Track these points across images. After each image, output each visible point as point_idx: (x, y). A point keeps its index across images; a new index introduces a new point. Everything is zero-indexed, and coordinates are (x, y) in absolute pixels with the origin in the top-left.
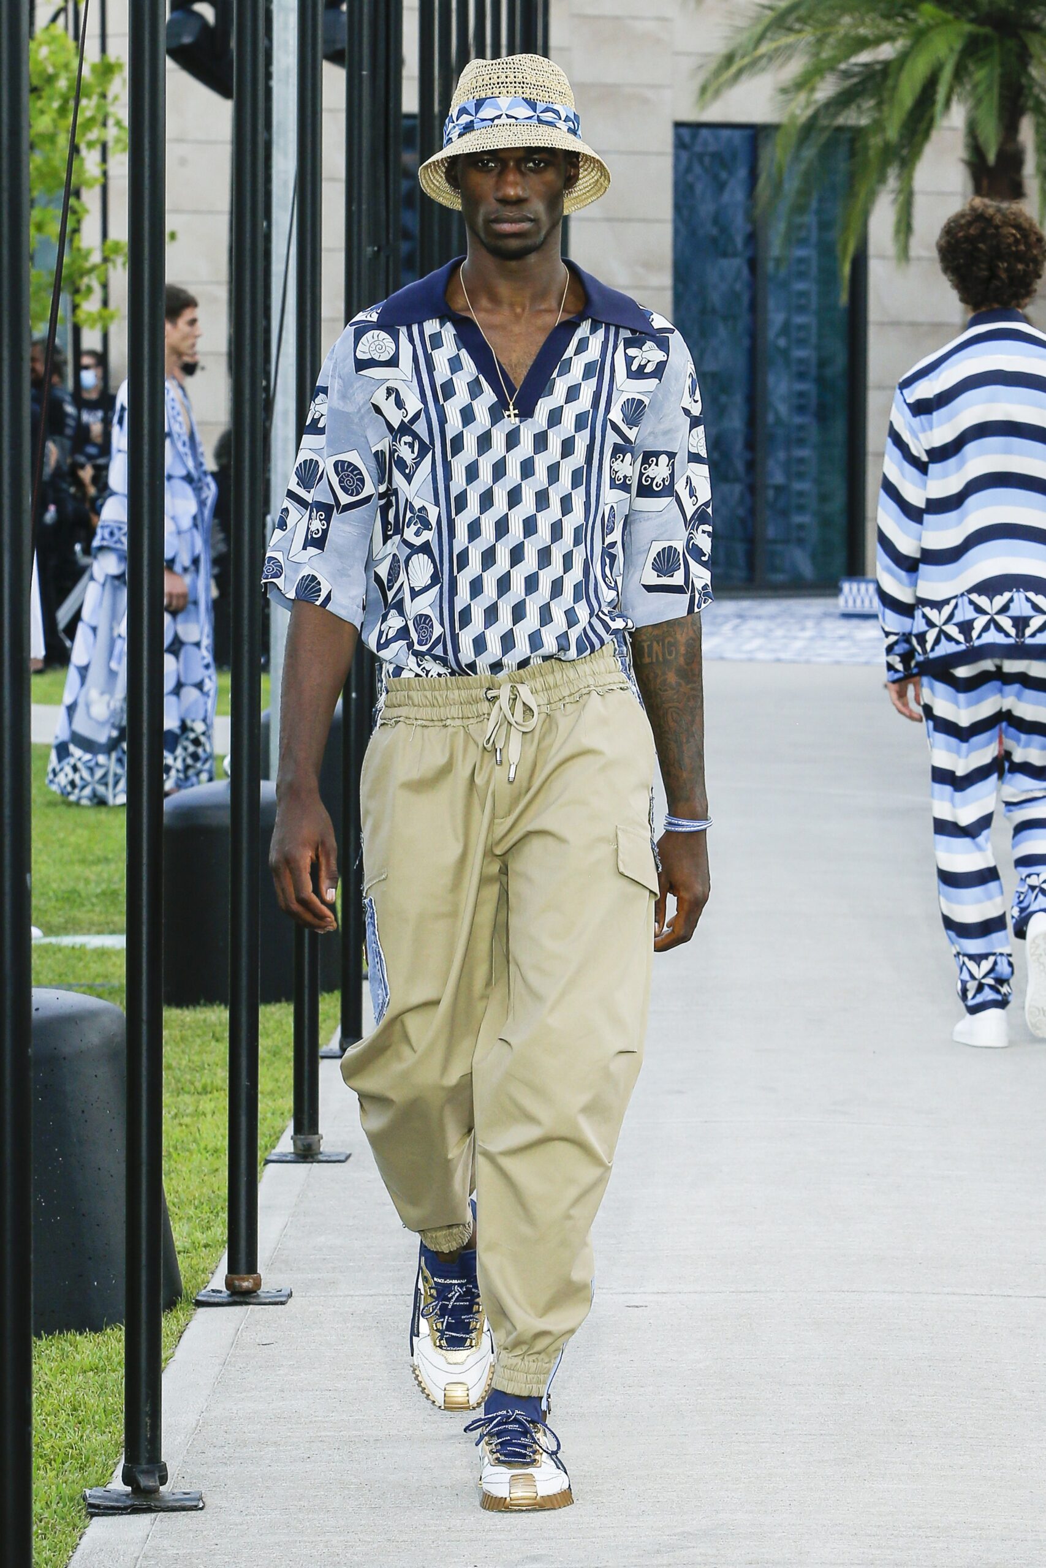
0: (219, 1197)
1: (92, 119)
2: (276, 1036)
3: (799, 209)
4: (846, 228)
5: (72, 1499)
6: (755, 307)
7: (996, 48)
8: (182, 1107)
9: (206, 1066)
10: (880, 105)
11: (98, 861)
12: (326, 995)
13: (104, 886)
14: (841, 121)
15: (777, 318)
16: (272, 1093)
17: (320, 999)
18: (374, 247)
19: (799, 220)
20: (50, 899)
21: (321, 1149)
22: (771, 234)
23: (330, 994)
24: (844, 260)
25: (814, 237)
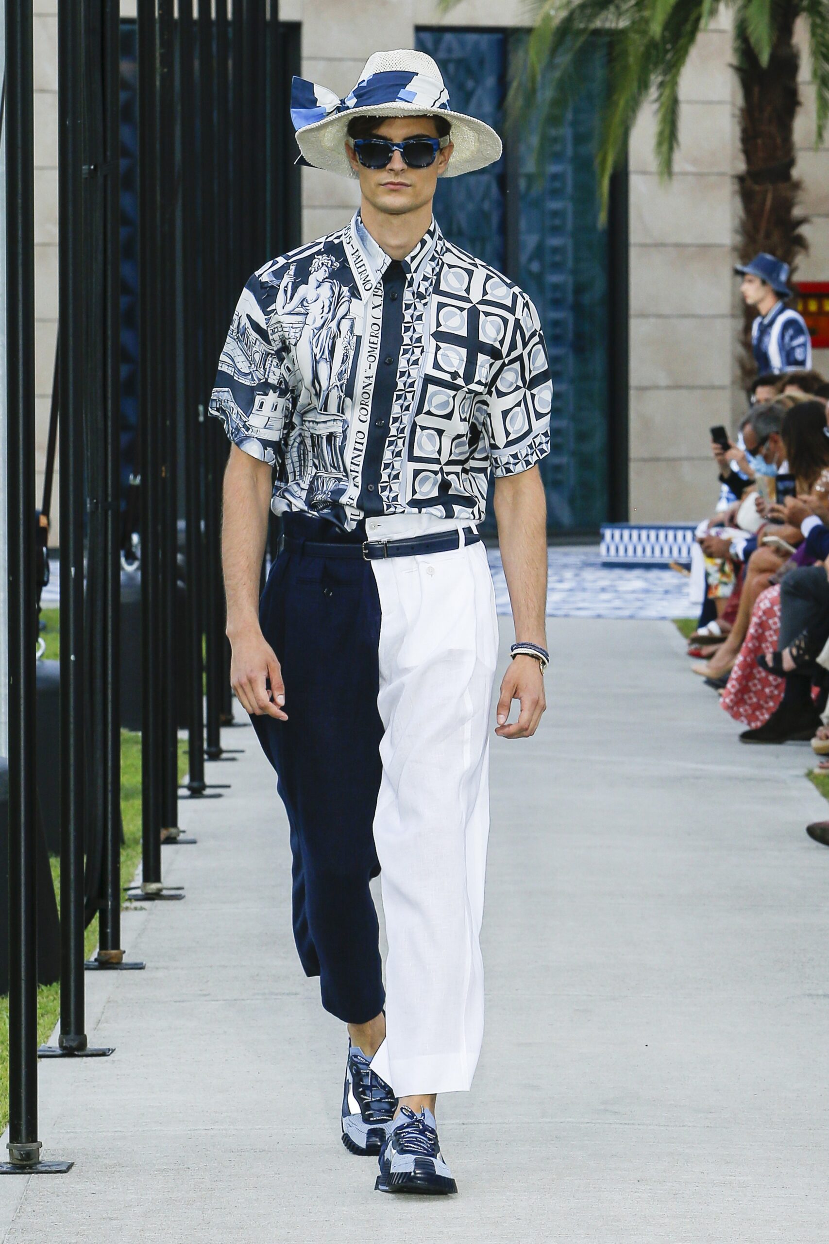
3: (553, 120)
4: (603, 143)
6: (504, 228)
12: (43, 987)
14: (598, 24)
15: (530, 241)
17: (38, 991)
18: (90, 165)
19: (553, 132)
21: (40, 1159)
22: (522, 148)
23: (48, 986)
24: (602, 176)
25: (569, 152)
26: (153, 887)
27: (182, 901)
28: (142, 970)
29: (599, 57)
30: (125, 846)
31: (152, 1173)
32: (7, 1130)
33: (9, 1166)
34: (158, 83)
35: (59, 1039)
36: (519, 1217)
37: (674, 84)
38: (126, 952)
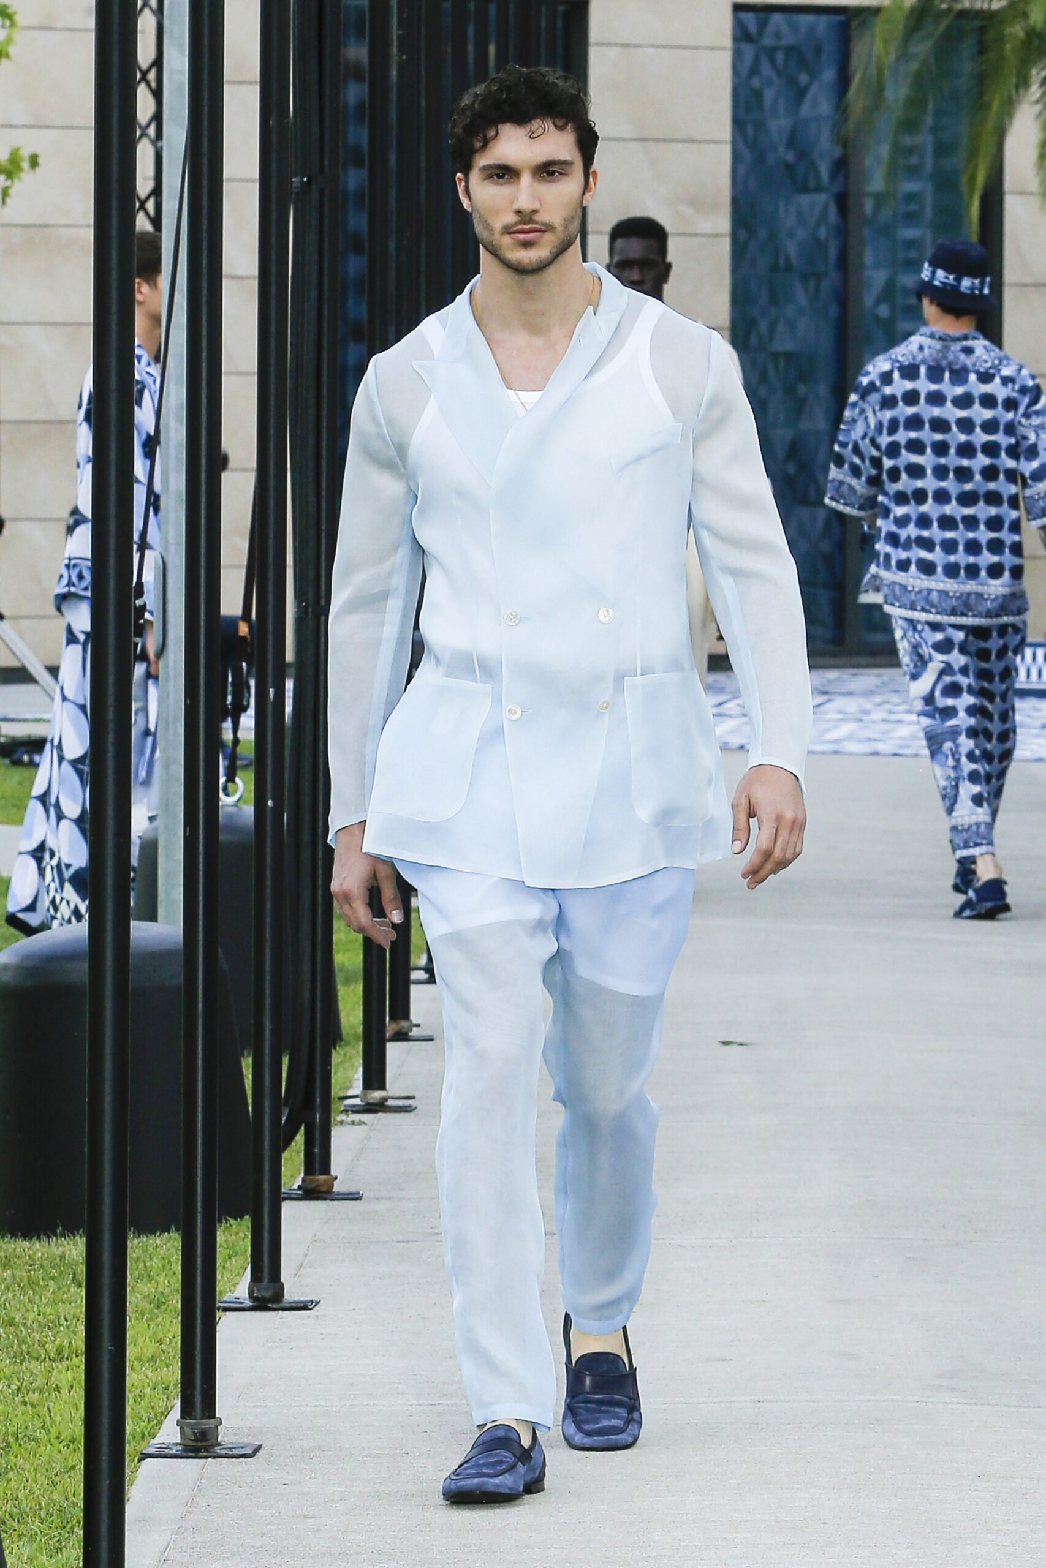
3: (909, 125)
4: (973, 154)
6: (843, 263)
9: (62, 1321)
12: (232, 1221)
15: (877, 278)
19: (908, 141)
21: (219, 1439)
22: (868, 161)
23: (239, 1220)
24: (971, 196)
25: (929, 165)
27: (412, 1114)
28: (358, 1201)
29: (968, 47)
30: (343, 1043)
31: (360, 1459)
33: (180, 1448)
34: (394, 74)
35: (249, 1289)
36: (825, 1521)
38: (338, 1178)
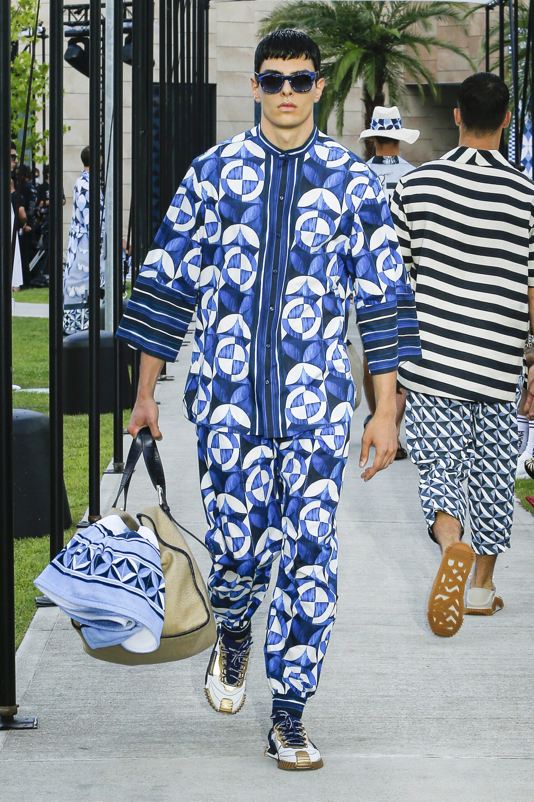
0: (86, 486)
1: (39, 85)
2: (107, 426)
5: (30, 601)
7: (374, 58)
8: (72, 452)
10: (331, 78)
11: (41, 361)
13: (43, 370)
16: (106, 447)
18: (143, 131)
20: (23, 375)
26: (164, 376)
32: (113, 459)
34: (166, 104)
37: (343, 105)
